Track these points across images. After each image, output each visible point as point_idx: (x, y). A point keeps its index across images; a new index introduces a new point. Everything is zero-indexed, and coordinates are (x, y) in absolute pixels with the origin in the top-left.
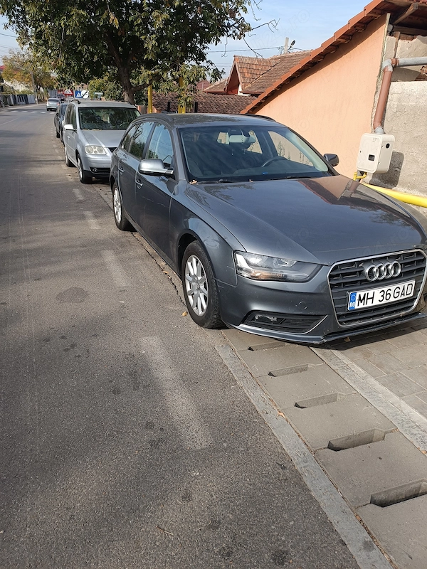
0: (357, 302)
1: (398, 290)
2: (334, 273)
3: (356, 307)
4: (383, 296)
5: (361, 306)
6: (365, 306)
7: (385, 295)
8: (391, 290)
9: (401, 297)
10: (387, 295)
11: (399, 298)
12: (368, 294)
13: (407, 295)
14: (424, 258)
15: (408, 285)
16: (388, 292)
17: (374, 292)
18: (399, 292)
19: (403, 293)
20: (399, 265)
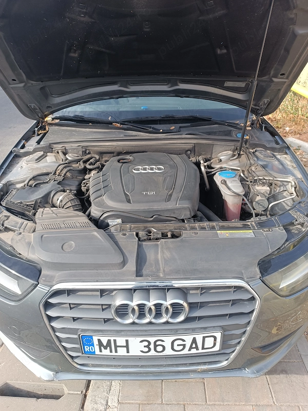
0: (97, 348)
1: (181, 342)
2: (54, 301)
3: (98, 352)
4: (147, 346)
6: (114, 354)
7: (152, 346)
8: (163, 341)
9: (189, 350)
10: (156, 346)
11: (186, 351)
12: (115, 341)
13: (203, 348)
14: (251, 296)
15: (204, 338)
16: (158, 343)
17: (127, 341)
18: (184, 346)
19: (194, 346)
20: (185, 305)
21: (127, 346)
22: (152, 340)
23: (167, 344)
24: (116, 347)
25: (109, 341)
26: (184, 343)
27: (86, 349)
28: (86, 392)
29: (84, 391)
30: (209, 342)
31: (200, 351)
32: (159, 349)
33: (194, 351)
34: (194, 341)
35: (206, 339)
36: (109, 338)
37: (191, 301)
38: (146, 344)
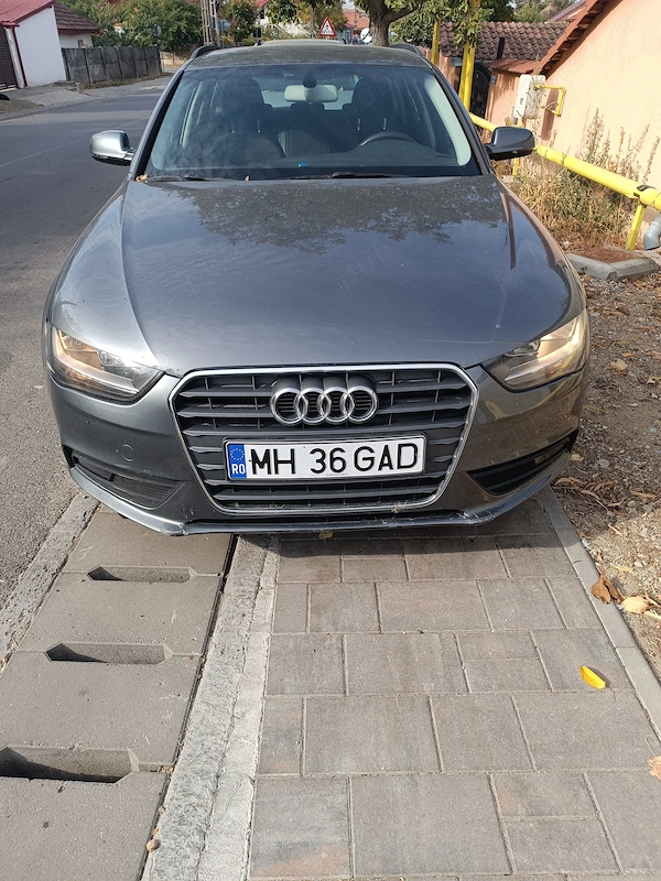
0: (249, 465)
1: (366, 453)
2: (188, 394)
3: (250, 475)
4: (321, 461)
5: (262, 474)
6: (273, 476)
7: (327, 461)
8: (342, 451)
9: (380, 469)
10: (333, 460)
11: (374, 472)
12: (275, 451)
13: (399, 467)
14: (464, 385)
15: (400, 446)
16: (336, 454)
17: (292, 451)
18: (372, 459)
19: (386, 461)
20: (374, 396)
21: (292, 462)
22: (328, 448)
23: (349, 457)
24: (277, 462)
25: (267, 452)
26: (371, 455)
27: (234, 469)
28: (225, 574)
29: (222, 574)
30: (408, 454)
31: (396, 471)
32: (338, 464)
33: (386, 471)
34: (386, 452)
35: (403, 449)
36: (268, 447)
37: (380, 391)
38: (319, 455)
